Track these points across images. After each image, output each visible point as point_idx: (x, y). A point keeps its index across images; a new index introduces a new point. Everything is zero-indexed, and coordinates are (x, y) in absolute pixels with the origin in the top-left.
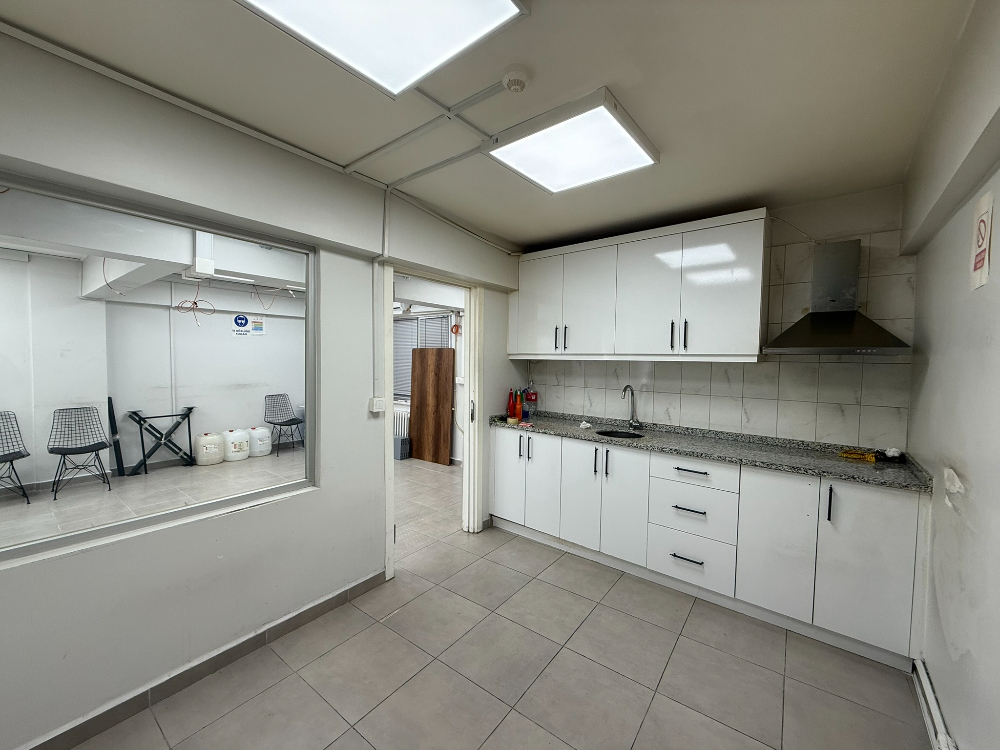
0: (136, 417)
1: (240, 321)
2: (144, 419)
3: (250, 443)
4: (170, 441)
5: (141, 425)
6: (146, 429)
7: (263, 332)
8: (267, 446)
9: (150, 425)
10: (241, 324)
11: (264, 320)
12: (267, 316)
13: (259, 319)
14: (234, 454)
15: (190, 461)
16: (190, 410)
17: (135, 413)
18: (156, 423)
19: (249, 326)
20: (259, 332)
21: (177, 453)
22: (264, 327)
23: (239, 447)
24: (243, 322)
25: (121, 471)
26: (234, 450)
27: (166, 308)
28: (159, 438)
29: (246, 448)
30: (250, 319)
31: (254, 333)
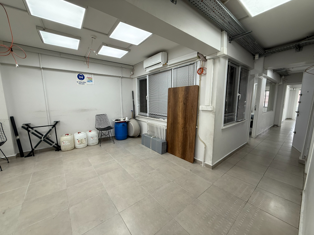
0: (27, 127)
1: (80, 77)
2: (32, 128)
3: (87, 139)
4: (47, 138)
5: (29, 131)
6: (33, 133)
7: (93, 83)
8: (96, 140)
9: (36, 131)
10: (81, 78)
11: (93, 76)
12: (94, 74)
13: (90, 76)
14: (79, 145)
15: (58, 148)
16: (57, 122)
17: (27, 125)
18: (40, 130)
19: (85, 80)
20: (91, 83)
21: (51, 145)
22: (93, 80)
23: (81, 142)
24: (82, 77)
25: (21, 154)
26: (79, 143)
27: (39, 68)
28: (41, 138)
29: (85, 142)
30: (86, 76)
31: (88, 83)
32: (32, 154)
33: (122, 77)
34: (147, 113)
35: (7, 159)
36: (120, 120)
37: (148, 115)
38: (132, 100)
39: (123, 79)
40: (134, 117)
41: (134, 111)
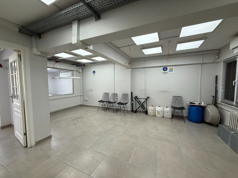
0: (136, 98)
2: (138, 99)
3: (163, 112)
4: (143, 106)
5: (136, 100)
6: (137, 101)
7: (173, 72)
9: (139, 100)
10: (165, 70)
12: (175, 66)
13: (171, 67)
14: (157, 115)
15: (146, 113)
16: (148, 97)
17: (136, 97)
18: (140, 100)
19: (168, 71)
21: (144, 110)
22: (173, 70)
23: (159, 113)
24: (166, 69)
25: (132, 111)
26: (157, 113)
27: (144, 68)
28: (140, 105)
29: (161, 114)
30: (168, 68)
31: (170, 73)
32: (136, 112)
33: (203, 64)
34: (234, 101)
35: (128, 111)
36: (195, 103)
37: (235, 104)
38: (215, 85)
39: (204, 65)
40: (215, 103)
41: (215, 97)
